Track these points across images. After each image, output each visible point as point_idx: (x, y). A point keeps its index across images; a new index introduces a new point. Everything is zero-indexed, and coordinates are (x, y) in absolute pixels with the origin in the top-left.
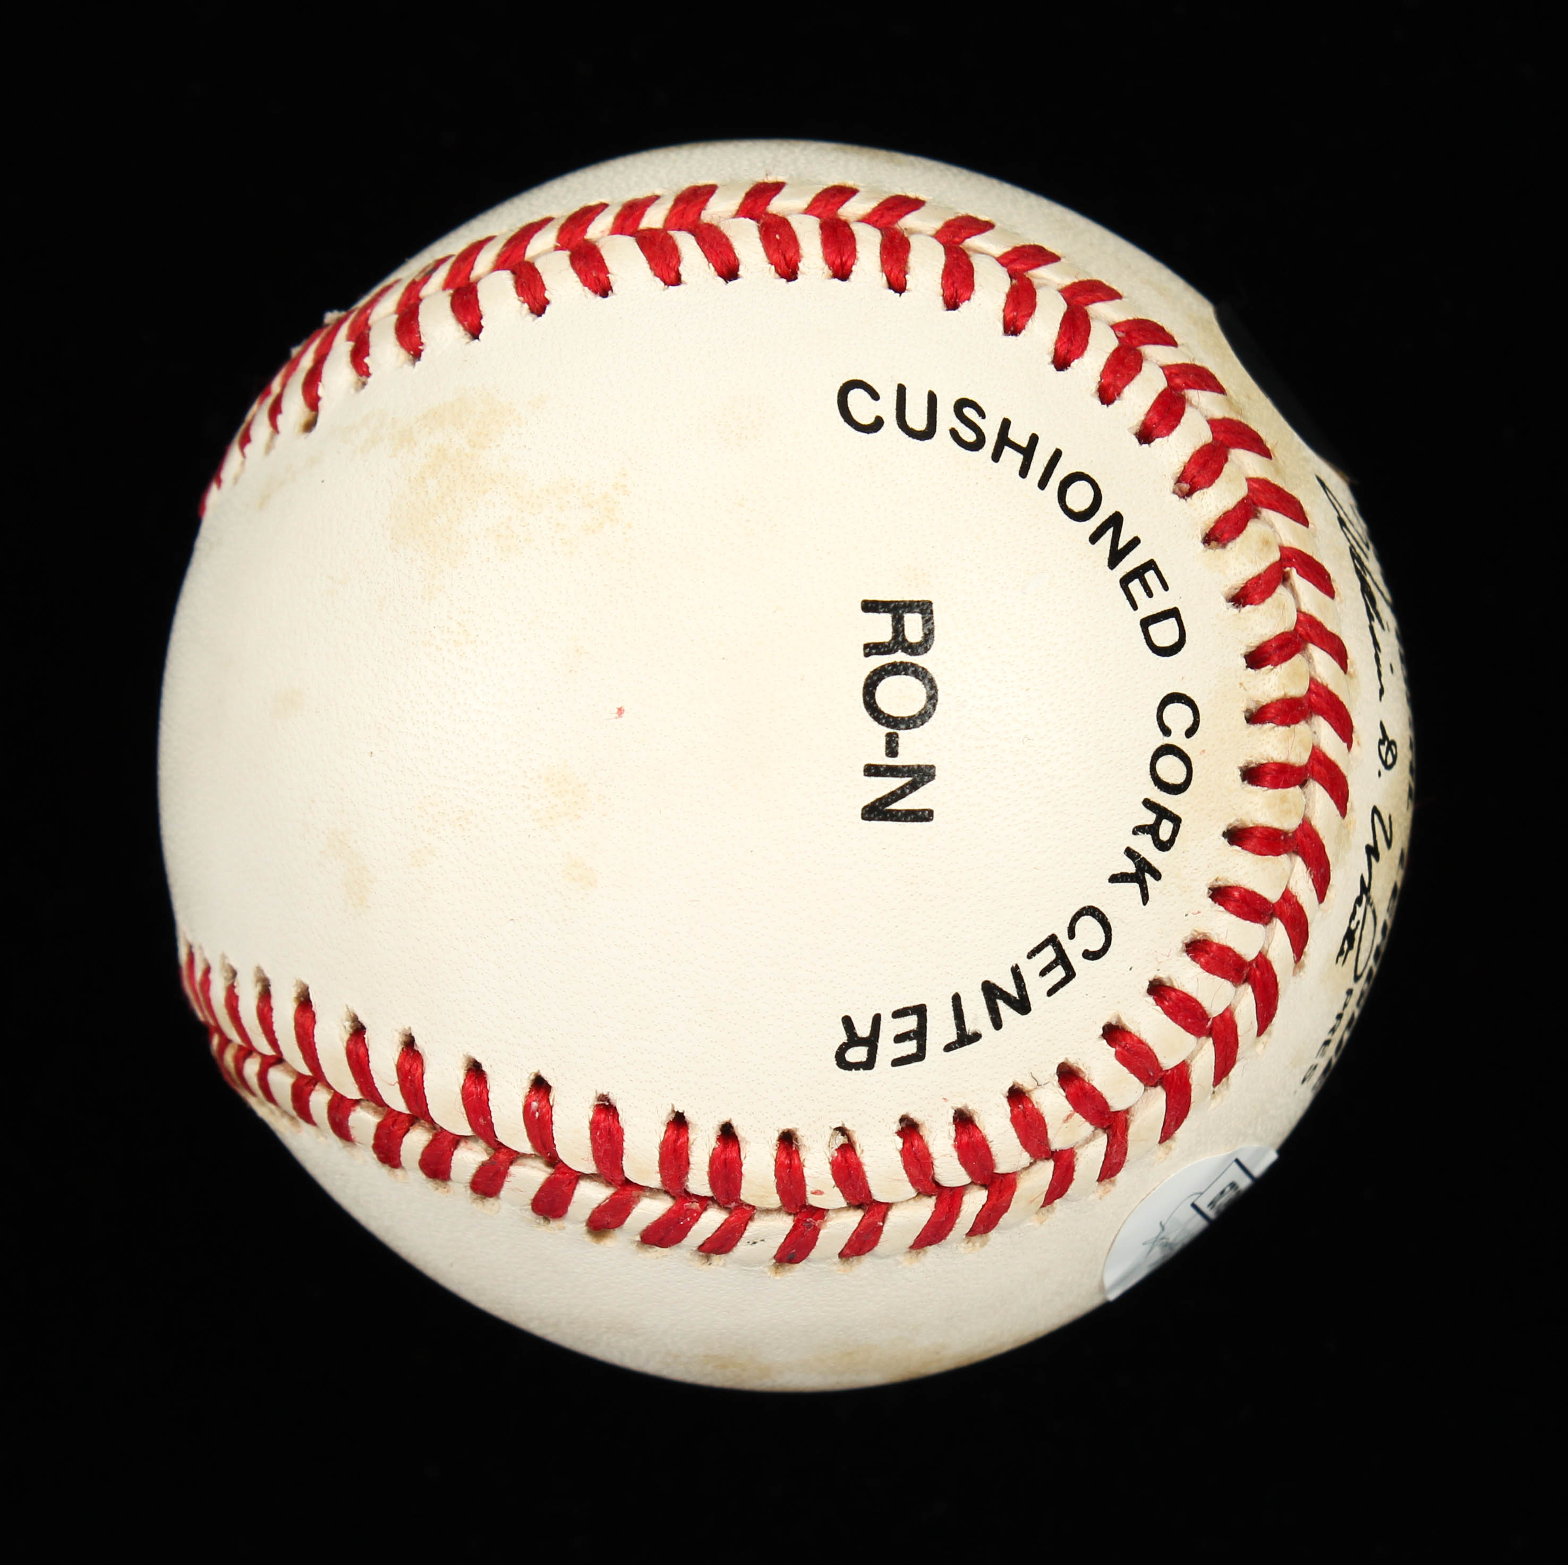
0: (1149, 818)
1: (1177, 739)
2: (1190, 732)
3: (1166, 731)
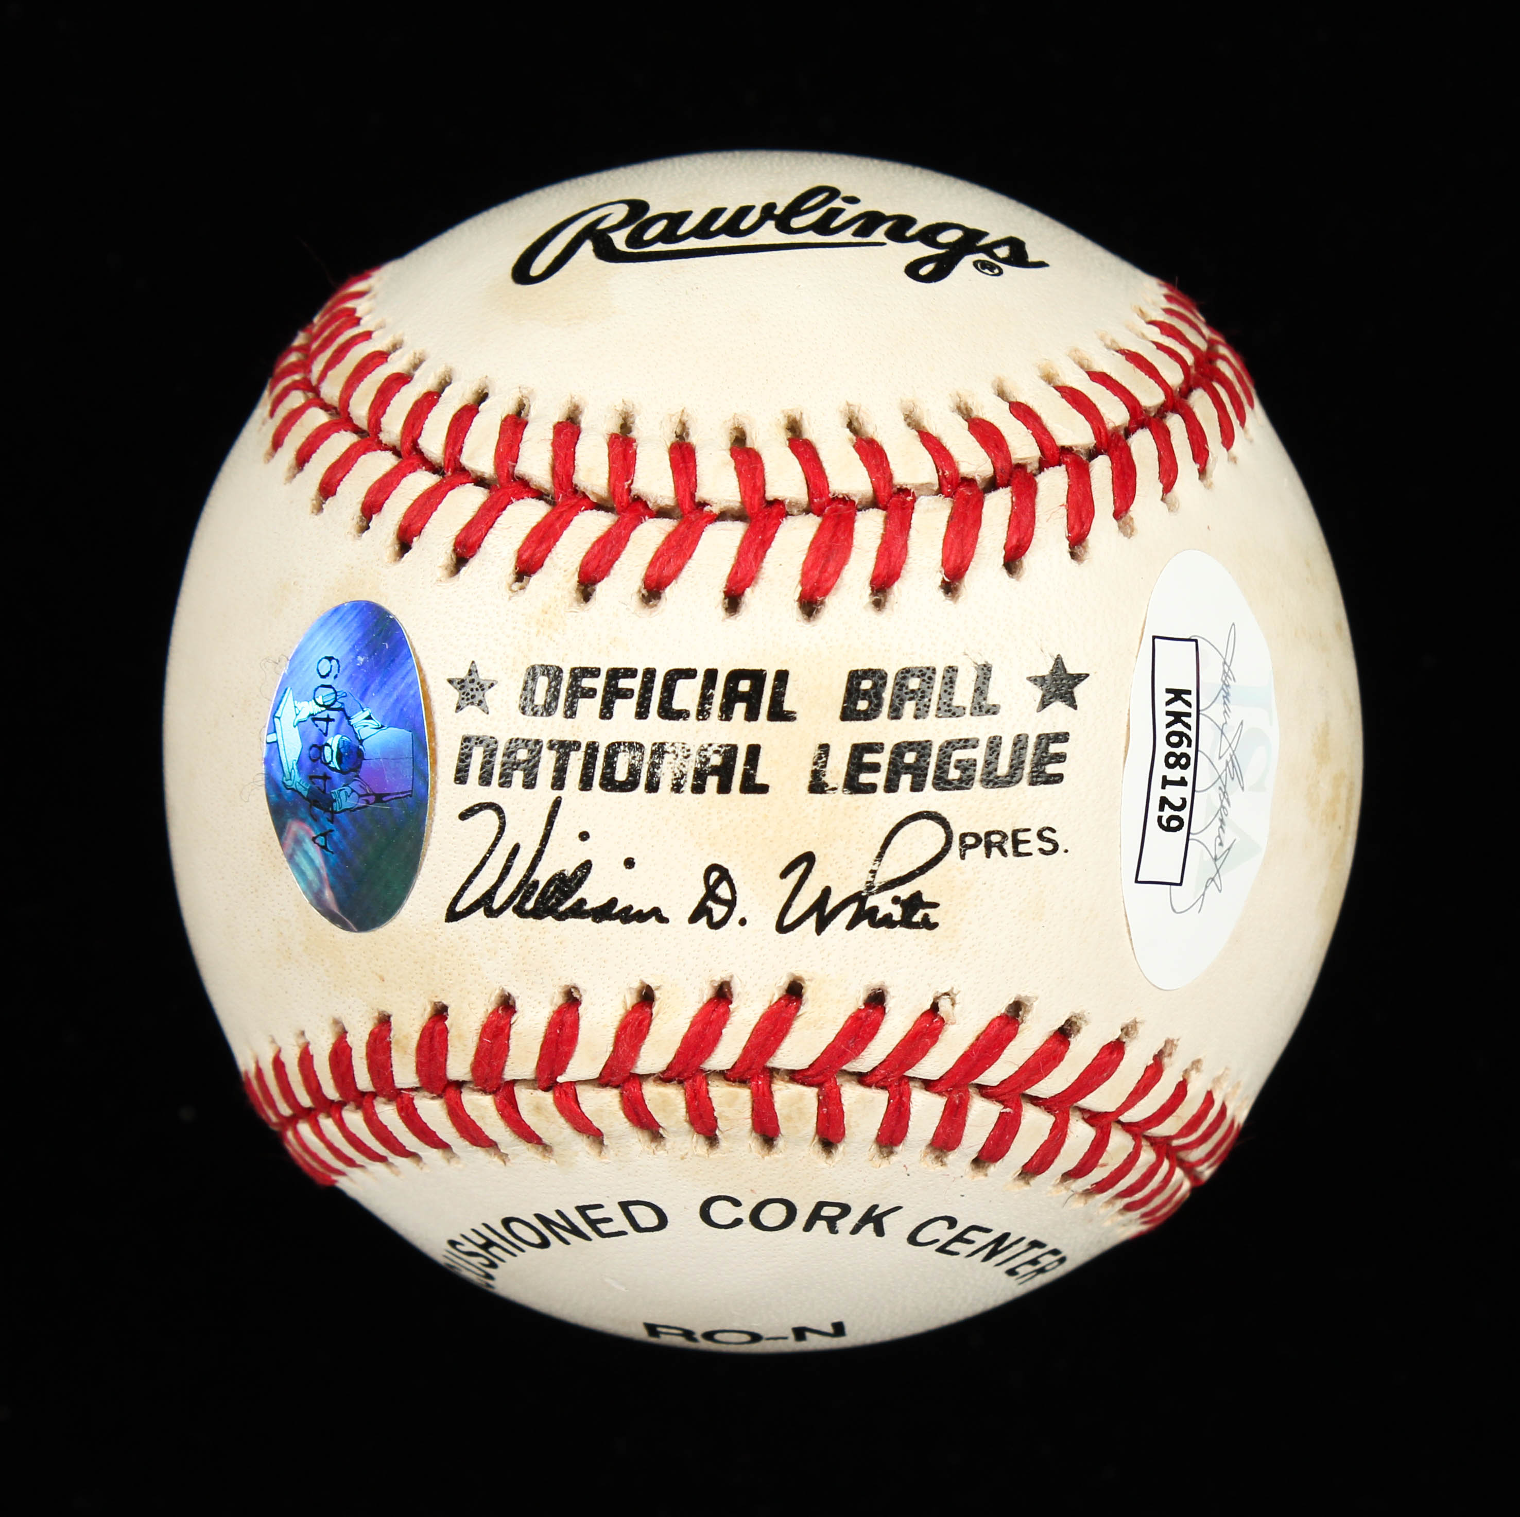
0: (821, 1225)
1: (744, 1213)
2: (736, 1203)
3: (738, 1222)
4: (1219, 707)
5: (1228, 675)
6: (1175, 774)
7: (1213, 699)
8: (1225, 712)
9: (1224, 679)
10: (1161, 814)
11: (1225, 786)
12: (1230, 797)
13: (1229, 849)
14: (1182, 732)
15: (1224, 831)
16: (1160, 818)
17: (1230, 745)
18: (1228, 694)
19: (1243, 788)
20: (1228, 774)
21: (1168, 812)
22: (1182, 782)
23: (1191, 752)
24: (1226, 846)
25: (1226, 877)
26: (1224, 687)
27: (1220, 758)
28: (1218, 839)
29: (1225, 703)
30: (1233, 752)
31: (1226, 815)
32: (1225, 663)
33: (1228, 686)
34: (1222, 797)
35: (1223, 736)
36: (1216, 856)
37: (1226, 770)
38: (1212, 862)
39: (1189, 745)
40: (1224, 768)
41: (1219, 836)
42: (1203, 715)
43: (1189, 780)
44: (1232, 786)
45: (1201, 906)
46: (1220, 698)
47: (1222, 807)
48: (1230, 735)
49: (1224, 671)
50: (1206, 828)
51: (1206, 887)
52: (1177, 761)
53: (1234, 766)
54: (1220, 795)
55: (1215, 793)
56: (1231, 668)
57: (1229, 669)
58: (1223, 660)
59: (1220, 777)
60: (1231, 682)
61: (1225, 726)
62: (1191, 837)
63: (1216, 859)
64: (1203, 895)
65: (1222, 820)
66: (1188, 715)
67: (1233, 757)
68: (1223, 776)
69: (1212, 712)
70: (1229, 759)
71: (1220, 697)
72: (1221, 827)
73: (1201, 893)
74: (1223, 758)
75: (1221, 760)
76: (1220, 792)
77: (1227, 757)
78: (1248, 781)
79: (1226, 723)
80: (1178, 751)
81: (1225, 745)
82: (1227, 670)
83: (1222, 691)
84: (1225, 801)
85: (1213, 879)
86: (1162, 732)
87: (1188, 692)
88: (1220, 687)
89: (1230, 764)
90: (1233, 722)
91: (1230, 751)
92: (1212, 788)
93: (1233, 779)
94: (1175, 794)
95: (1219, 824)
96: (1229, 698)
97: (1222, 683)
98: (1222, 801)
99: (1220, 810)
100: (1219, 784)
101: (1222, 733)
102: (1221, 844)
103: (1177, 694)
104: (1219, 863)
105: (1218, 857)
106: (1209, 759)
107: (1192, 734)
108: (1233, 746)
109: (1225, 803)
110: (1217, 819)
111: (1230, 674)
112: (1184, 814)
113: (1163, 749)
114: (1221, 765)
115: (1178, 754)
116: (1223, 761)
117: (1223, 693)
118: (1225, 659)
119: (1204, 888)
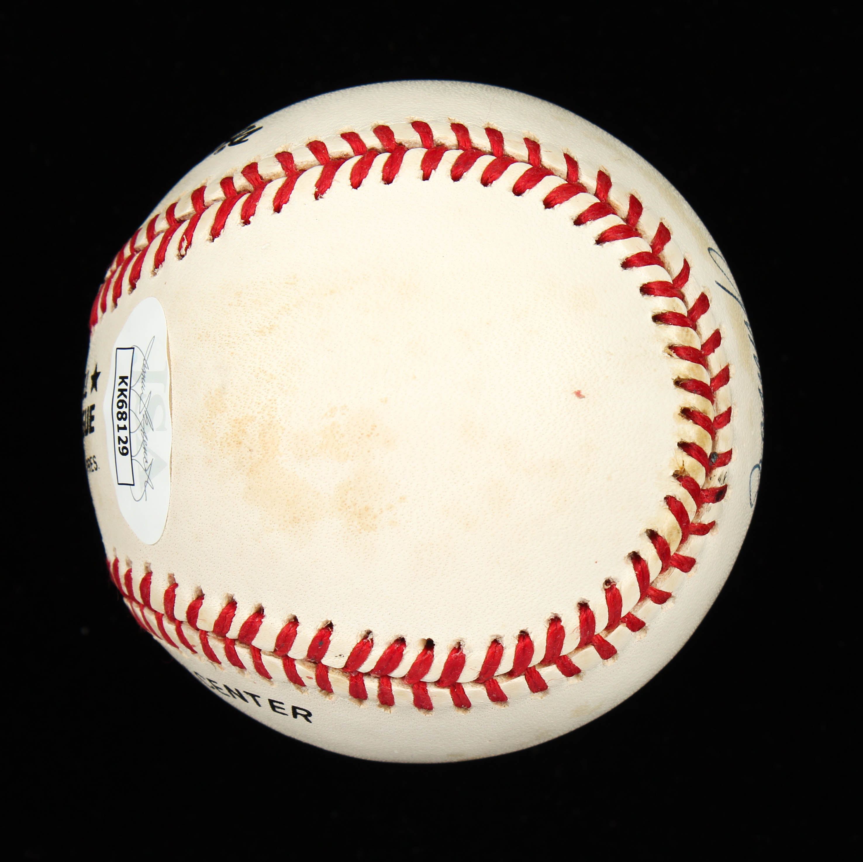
4: (140, 384)
5: (145, 366)
6: (122, 423)
7: (137, 380)
8: (142, 387)
9: (143, 368)
10: (119, 446)
11: (144, 429)
12: (147, 435)
13: (151, 464)
14: (123, 400)
15: (146, 454)
16: (119, 448)
17: (145, 406)
18: (144, 376)
19: (153, 429)
20: (145, 422)
21: (122, 445)
22: (125, 428)
23: (127, 410)
24: (149, 463)
25: (154, 480)
26: (143, 373)
27: (140, 413)
28: (145, 459)
29: (142, 382)
30: (146, 409)
31: (146, 445)
32: (145, 359)
33: (145, 372)
34: (143, 435)
35: (141, 401)
36: (145, 469)
37: (143, 420)
38: (144, 471)
39: (126, 407)
40: (142, 419)
41: (145, 457)
42: (132, 389)
43: (128, 426)
44: (147, 428)
45: (146, 497)
46: (141, 380)
47: (144, 441)
48: (144, 400)
49: (144, 364)
50: (138, 453)
51: (145, 486)
52: (122, 416)
53: (147, 417)
54: (142, 434)
55: (139, 433)
56: (147, 362)
57: (146, 363)
58: (144, 358)
59: (141, 424)
60: (146, 370)
61: (142, 395)
62: (133, 458)
63: (146, 470)
64: (145, 491)
65: (145, 448)
66: (126, 390)
67: (146, 412)
68: (142, 423)
69: (137, 387)
70: (144, 413)
71: (141, 378)
72: (145, 452)
73: (144, 490)
74: (142, 413)
75: (141, 414)
76: (141, 432)
77: (143, 412)
78: (155, 426)
79: (143, 393)
80: (122, 411)
81: (142, 406)
82: (145, 363)
83: (142, 375)
84: (145, 437)
85: (147, 482)
86: (116, 400)
87: (127, 378)
88: (141, 373)
89: (145, 416)
90: (146, 392)
91: (145, 409)
92: (138, 430)
93: (147, 424)
94: (123, 434)
95: (144, 450)
96: (145, 379)
97: (142, 371)
98: (143, 437)
99: (143, 442)
100: (141, 428)
101: (141, 399)
102: (146, 462)
103: (123, 378)
104: (148, 472)
105: (147, 469)
106: (135, 414)
107: (127, 400)
108: (146, 406)
109: (145, 439)
110: (142, 448)
111: (146, 365)
112: (127, 445)
113: (116, 410)
114: (140, 417)
115: (122, 412)
116: (142, 414)
117: (142, 376)
118: (145, 357)
119: (144, 487)
